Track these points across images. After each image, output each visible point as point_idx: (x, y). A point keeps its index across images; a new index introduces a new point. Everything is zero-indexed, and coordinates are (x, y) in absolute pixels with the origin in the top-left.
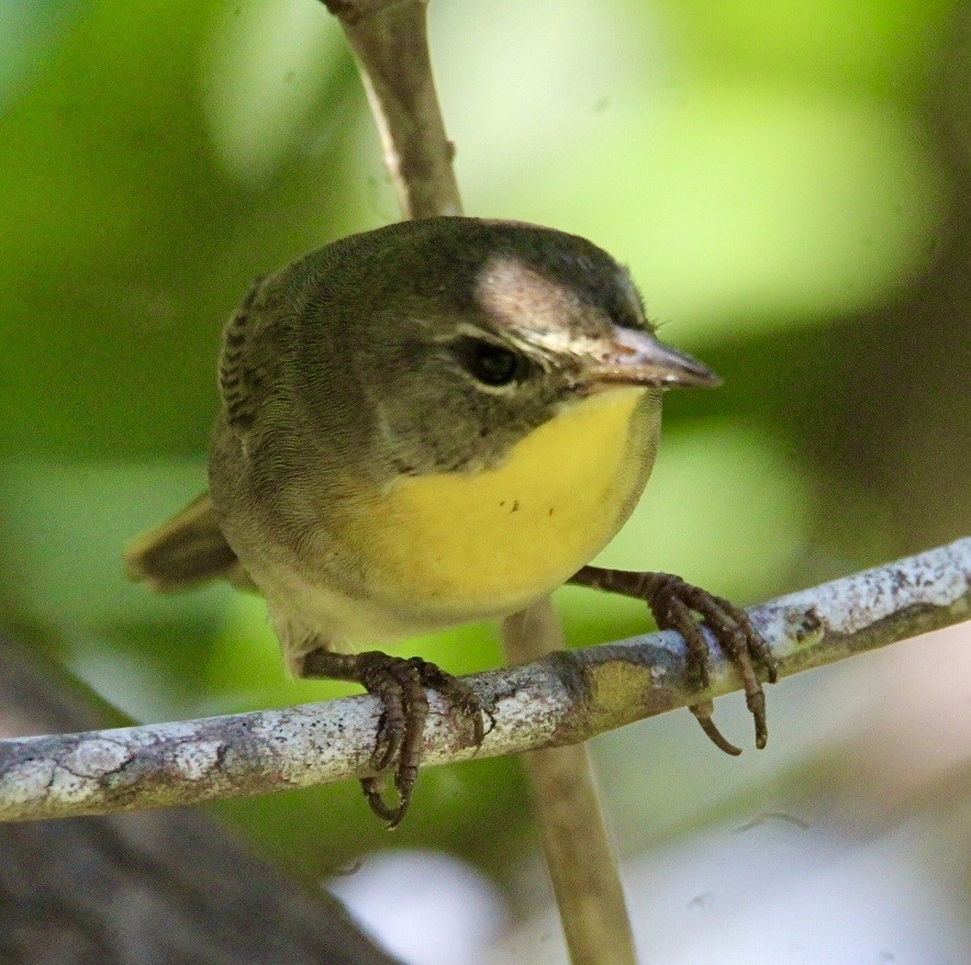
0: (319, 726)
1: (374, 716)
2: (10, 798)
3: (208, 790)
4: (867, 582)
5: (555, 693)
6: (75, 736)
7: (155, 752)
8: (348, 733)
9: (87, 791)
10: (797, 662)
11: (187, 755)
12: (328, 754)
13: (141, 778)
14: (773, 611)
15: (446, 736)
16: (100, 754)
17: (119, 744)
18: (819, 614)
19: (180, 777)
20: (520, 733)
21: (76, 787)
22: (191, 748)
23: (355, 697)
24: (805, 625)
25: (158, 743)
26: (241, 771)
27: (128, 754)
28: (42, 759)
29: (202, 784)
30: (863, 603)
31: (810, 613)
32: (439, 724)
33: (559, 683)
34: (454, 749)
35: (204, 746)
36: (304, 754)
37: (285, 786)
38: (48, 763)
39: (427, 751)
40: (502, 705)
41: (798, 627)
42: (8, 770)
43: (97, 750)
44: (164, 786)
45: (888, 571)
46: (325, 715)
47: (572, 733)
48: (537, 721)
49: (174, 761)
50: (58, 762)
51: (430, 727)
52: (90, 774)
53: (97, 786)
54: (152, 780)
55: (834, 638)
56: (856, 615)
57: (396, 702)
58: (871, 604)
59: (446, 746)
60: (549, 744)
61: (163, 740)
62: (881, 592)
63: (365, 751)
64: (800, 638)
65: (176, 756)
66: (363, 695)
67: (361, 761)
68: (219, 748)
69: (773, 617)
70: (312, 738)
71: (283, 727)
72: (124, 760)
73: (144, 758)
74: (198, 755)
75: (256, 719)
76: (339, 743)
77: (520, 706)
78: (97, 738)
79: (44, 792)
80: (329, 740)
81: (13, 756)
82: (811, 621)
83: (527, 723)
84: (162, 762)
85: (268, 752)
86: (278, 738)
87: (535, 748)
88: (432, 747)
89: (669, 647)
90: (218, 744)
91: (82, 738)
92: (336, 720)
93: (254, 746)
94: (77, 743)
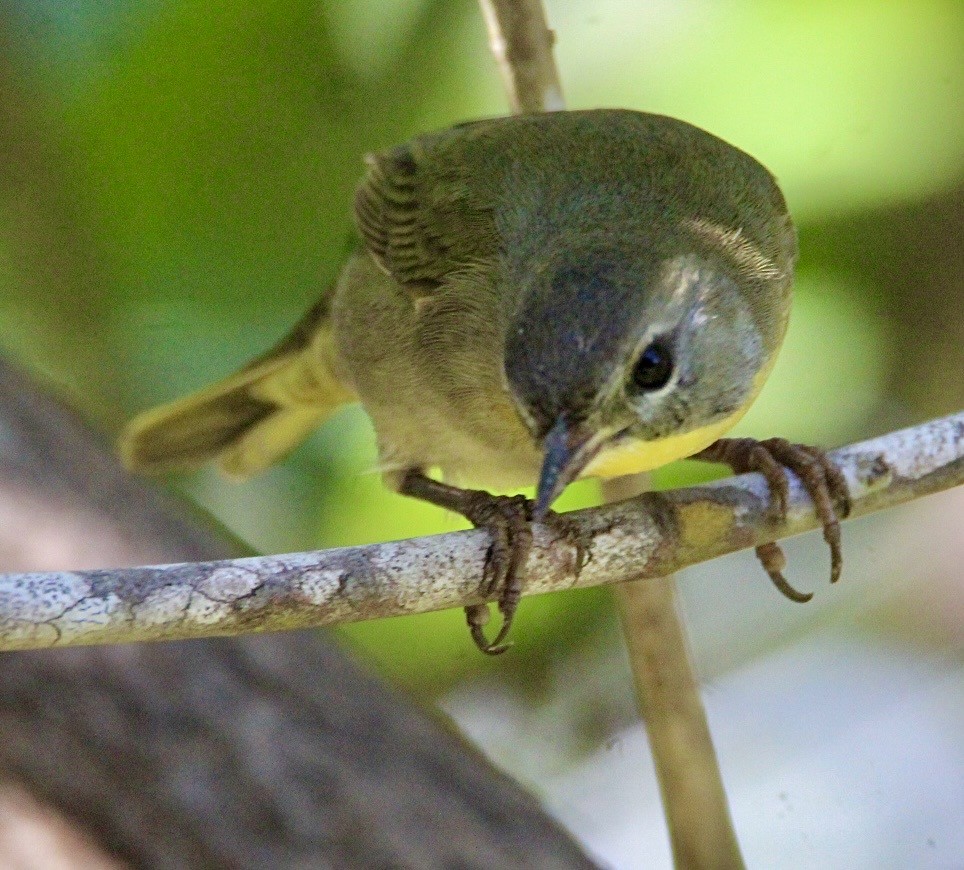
0: (432, 557)
1: (482, 549)
2: (151, 619)
3: (331, 614)
4: (931, 432)
5: (646, 529)
6: (210, 564)
7: (282, 579)
8: (458, 564)
9: (221, 614)
10: (866, 504)
11: (311, 583)
12: (439, 583)
13: (271, 602)
14: (846, 457)
15: (547, 568)
16: (233, 580)
17: (250, 571)
18: (888, 460)
19: (306, 602)
20: (614, 565)
21: (211, 610)
22: (316, 576)
23: (463, 532)
24: (875, 470)
25: (285, 571)
26: (361, 598)
27: (258, 581)
28: (179, 584)
29: (325, 609)
30: (927, 451)
31: (879, 460)
32: (541, 557)
33: (650, 520)
34: (555, 579)
35: (327, 574)
36: (418, 583)
37: (401, 612)
38: (186, 589)
39: (530, 582)
40: (599, 540)
41: (867, 472)
42: (148, 595)
43: (230, 576)
44: (290, 610)
45: (951, 422)
46: (438, 547)
47: (662, 566)
48: (630, 555)
49: (300, 588)
50: (195, 587)
51: (532, 560)
52: (224, 598)
53: (230, 610)
54: (280, 604)
55: (901, 482)
56: (922, 461)
57: (502, 535)
58: (935, 451)
59: (547, 577)
60: (641, 576)
61: (290, 568)
62: (944, 440)
63: (474, 581)
64: (870, 482)
65: (301, 583)
66: (472, 530)
67: (470, 590)
68: (341, 576)
69: (845, 462)
70: (425, 568)
71: (400, 557)
72: (254, 587)
73: (272, 584)
74: (323, 583)
75: (375, 550)
76: (450, 573)
77: (615, 541)
78: (230, 566)
79: (181, 615)
80: (441, 570)
81: (154, 582)
82: (880, 467)
83: (621, 557)
84: (289, 589)
85: (385, 580)
86: (394, 568)
87: (628, 580)
88: (534, 577)
89: (751, 489)
90: (340, 572)
91: (217, 566)
92: (447, 552)
93: (373, 575)
94: (212, 570)
